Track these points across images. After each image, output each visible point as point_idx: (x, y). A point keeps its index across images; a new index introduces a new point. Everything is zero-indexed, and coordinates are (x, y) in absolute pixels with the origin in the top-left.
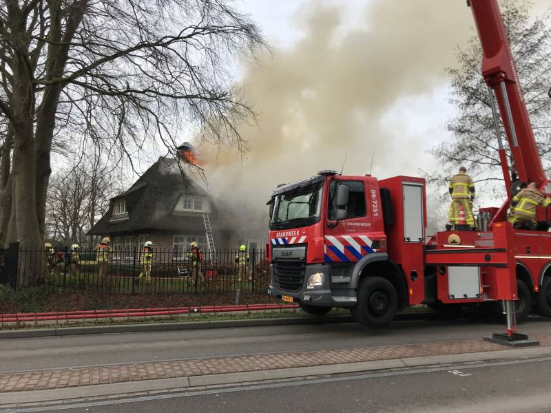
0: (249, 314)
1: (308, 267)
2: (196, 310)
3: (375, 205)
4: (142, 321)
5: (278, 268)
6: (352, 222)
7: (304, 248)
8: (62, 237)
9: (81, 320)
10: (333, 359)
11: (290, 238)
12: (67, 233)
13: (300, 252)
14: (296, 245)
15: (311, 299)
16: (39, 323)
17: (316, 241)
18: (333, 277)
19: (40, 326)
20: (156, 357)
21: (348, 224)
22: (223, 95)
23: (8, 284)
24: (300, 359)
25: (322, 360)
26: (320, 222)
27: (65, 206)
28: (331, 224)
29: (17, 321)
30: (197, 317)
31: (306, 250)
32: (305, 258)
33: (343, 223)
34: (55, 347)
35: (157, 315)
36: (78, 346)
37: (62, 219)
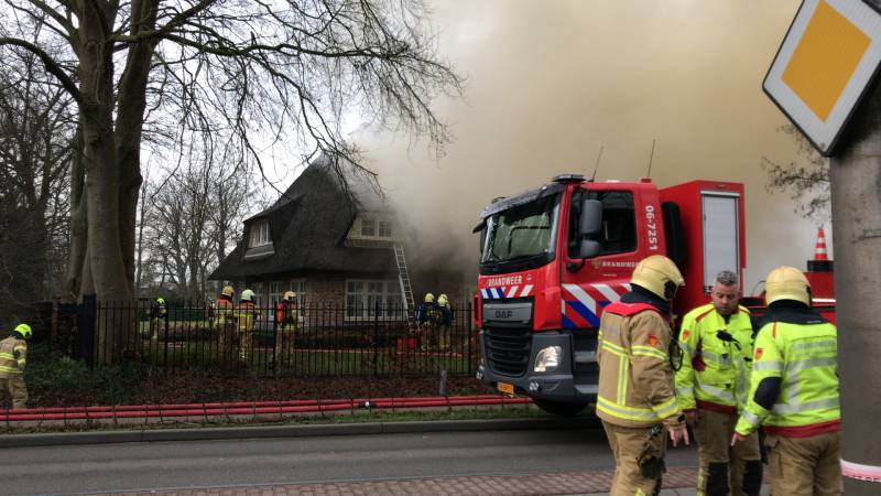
0: (450, 410)
1: (535, 336)
2: (367, 404)
3: (652, 230)
4: (274, 421)
5: (492, 338)
6: (610, 260)
7: (530, 305)
8: (176, 282)
9: (182, 419)
10: (560, 487)
11: (509, 288)
12: (182, 277)
13: (522, 312)
14: (517, 299)
15: (540, 389)
16: (120, 421)
17: (547, 294)
18: (577, 353)
19: (122, 427)
20: (284, 477)
21: (604, 264)
22: (403, 50)
23: (83, 360)
24: (507, 484)
25: (542, 487)
26: (555, 262)
27: (178, 232)
28: (575, 265)
29: (88, 417)
30: (363, 415)
31: (533, 308)
32: (532, 320)
33: (596, 262)
34: (137, 458)
35: (301, 411)
36: (172, 457)
37: (174, 251)
